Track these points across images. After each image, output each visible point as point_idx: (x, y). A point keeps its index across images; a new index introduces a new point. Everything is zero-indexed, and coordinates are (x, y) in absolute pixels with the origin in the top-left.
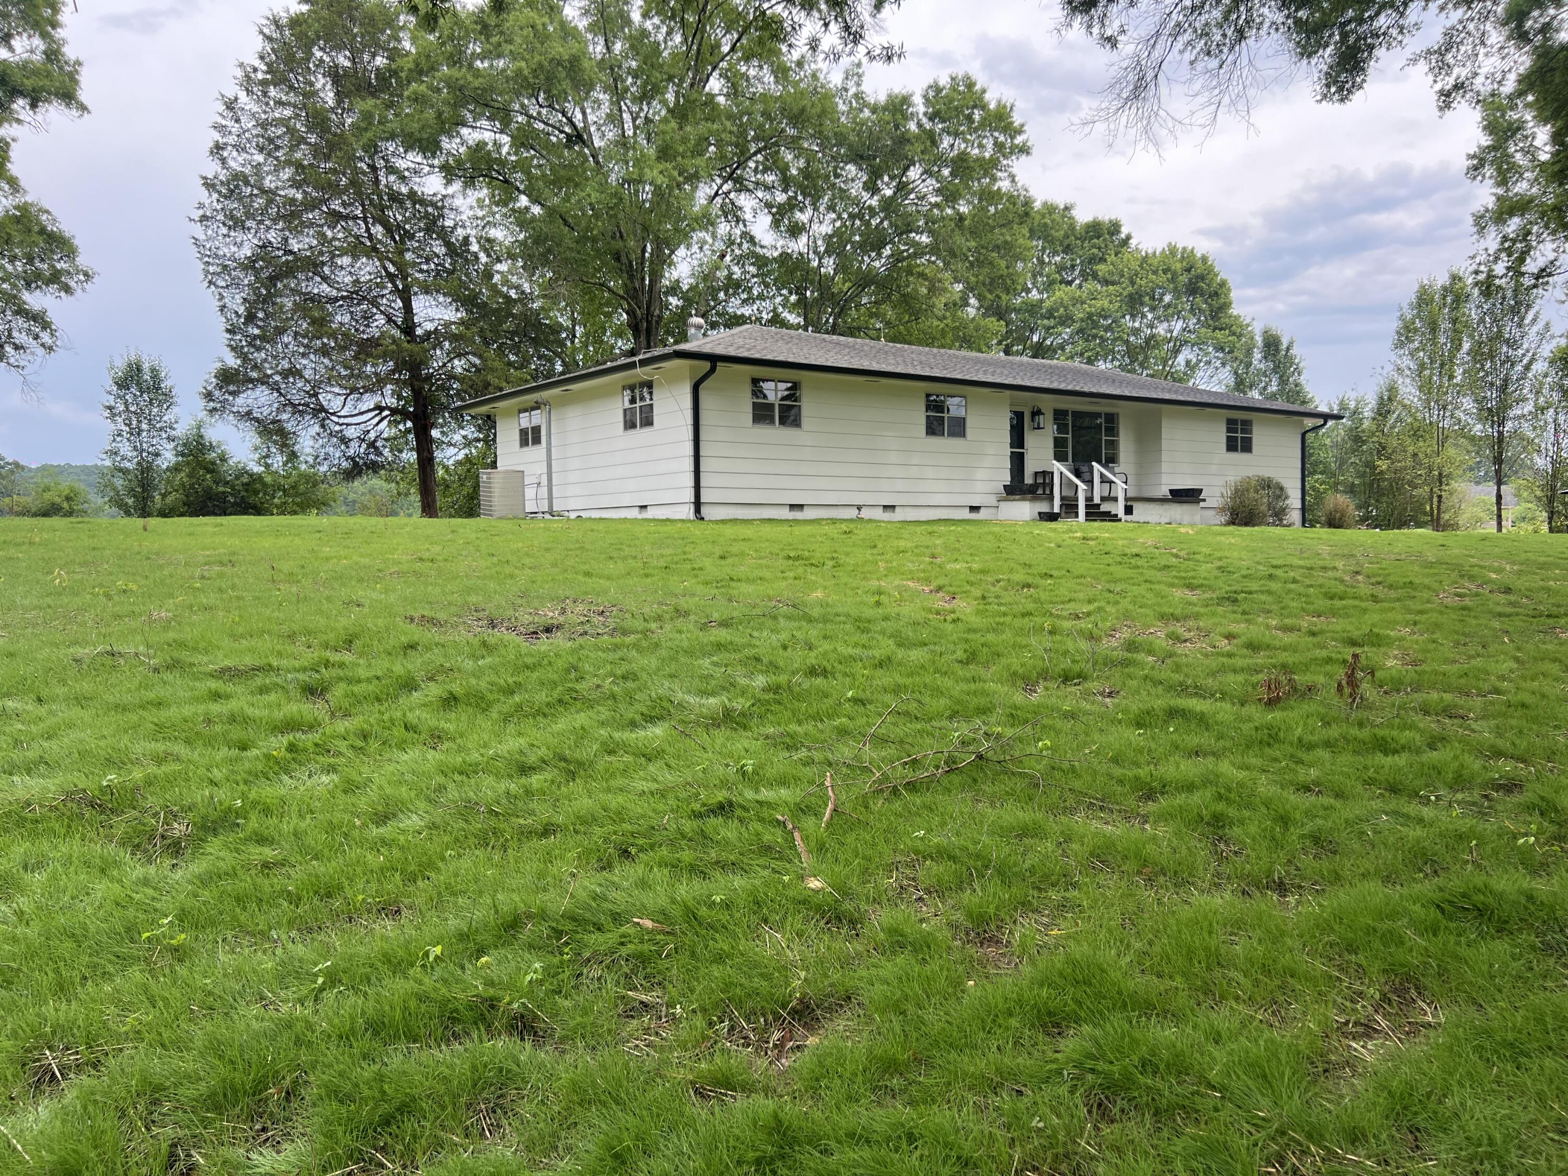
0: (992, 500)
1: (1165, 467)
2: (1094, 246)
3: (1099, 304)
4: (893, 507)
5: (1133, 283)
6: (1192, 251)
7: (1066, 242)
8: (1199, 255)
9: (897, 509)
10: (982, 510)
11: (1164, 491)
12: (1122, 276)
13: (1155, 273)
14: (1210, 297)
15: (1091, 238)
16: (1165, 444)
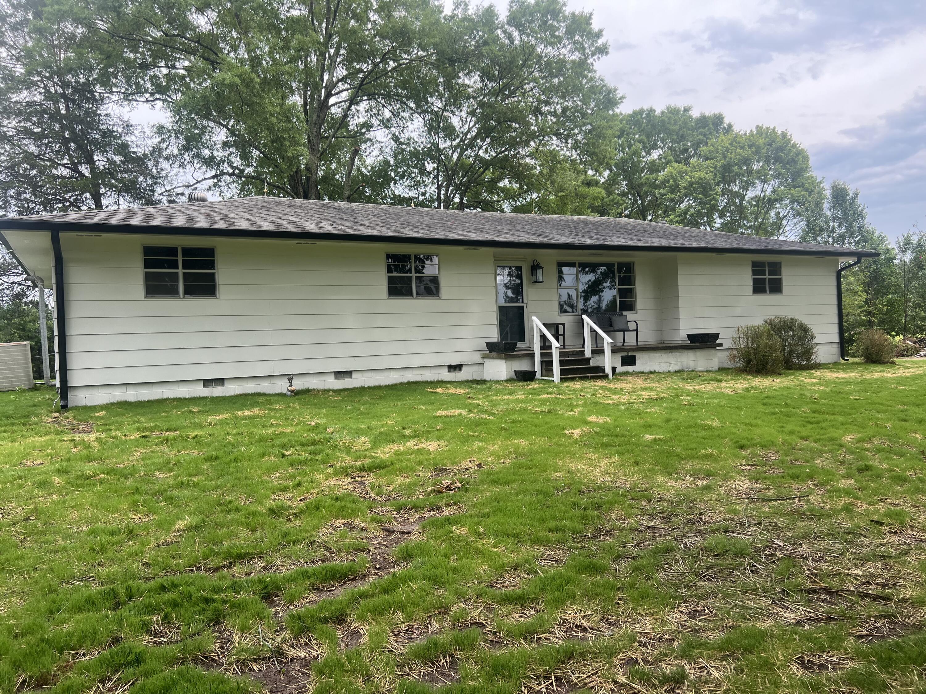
0: (477, 358)
1: (683, 313)
2: (701, 134)
3: (697, 175)
4: (351, 372)
5: (725, 157)
6: (774, 129)
7: (681, 133)
8: (779, 132)
9: (354, 375)
10: (464, 368)
11: (681, 335)
12: (718, 152)
13: (742, 148)
14: (788, 163)
15: (699, 128)
16: (682, 291)
